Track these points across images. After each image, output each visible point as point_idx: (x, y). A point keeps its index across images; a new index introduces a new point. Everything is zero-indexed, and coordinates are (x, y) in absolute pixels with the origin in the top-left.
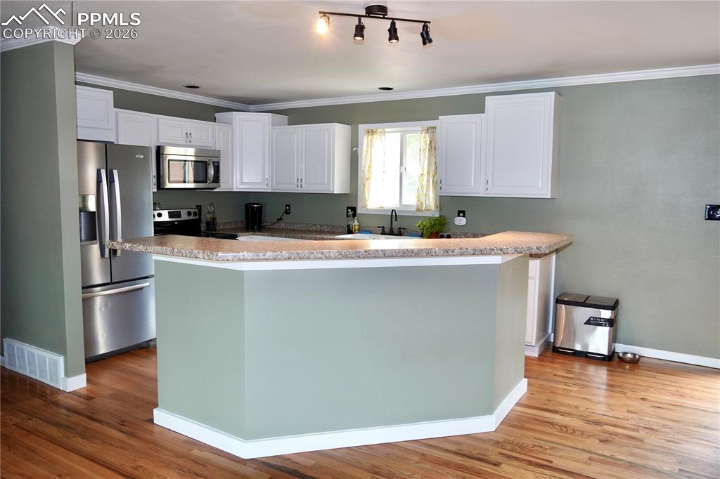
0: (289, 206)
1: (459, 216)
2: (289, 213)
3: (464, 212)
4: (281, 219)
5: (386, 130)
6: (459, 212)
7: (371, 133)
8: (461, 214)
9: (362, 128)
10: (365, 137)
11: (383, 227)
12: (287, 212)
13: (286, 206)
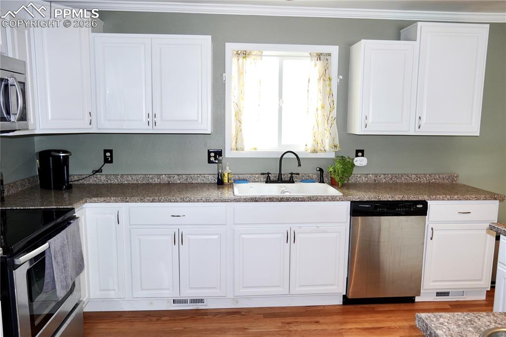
0: (111, 151)
1: (357, 156)
2: (111, 162)
3: (362, 151)
4: (100, 171)
5: (265, 53)
6: (357, 151)
7: (242, 55)
8: (360, 154)
9: (231, 48)
10: (235, 60)
11: (268, 174)
12: (108, 160)
13: (106, 151)
